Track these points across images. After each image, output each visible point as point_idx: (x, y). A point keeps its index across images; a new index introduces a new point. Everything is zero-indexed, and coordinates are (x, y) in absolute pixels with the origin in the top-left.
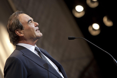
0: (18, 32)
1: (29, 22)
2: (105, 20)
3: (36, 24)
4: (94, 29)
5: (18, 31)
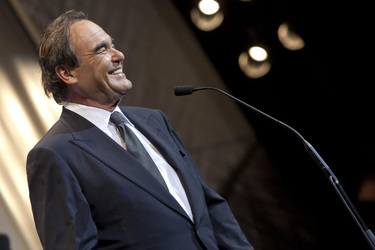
0: (62, 72)
1: (98, 49)
2: (283, 33)
3: (116, 56)
4: (252, 61)
5: (63, 69)
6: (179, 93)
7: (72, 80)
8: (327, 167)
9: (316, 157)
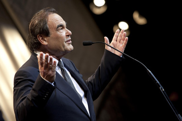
0: (41, 38)
5: (41, 37)
6: (85, 44)
7: (45, 43)
8: (159, 82)
9: (153, 77)
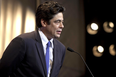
4: (97, 50)
